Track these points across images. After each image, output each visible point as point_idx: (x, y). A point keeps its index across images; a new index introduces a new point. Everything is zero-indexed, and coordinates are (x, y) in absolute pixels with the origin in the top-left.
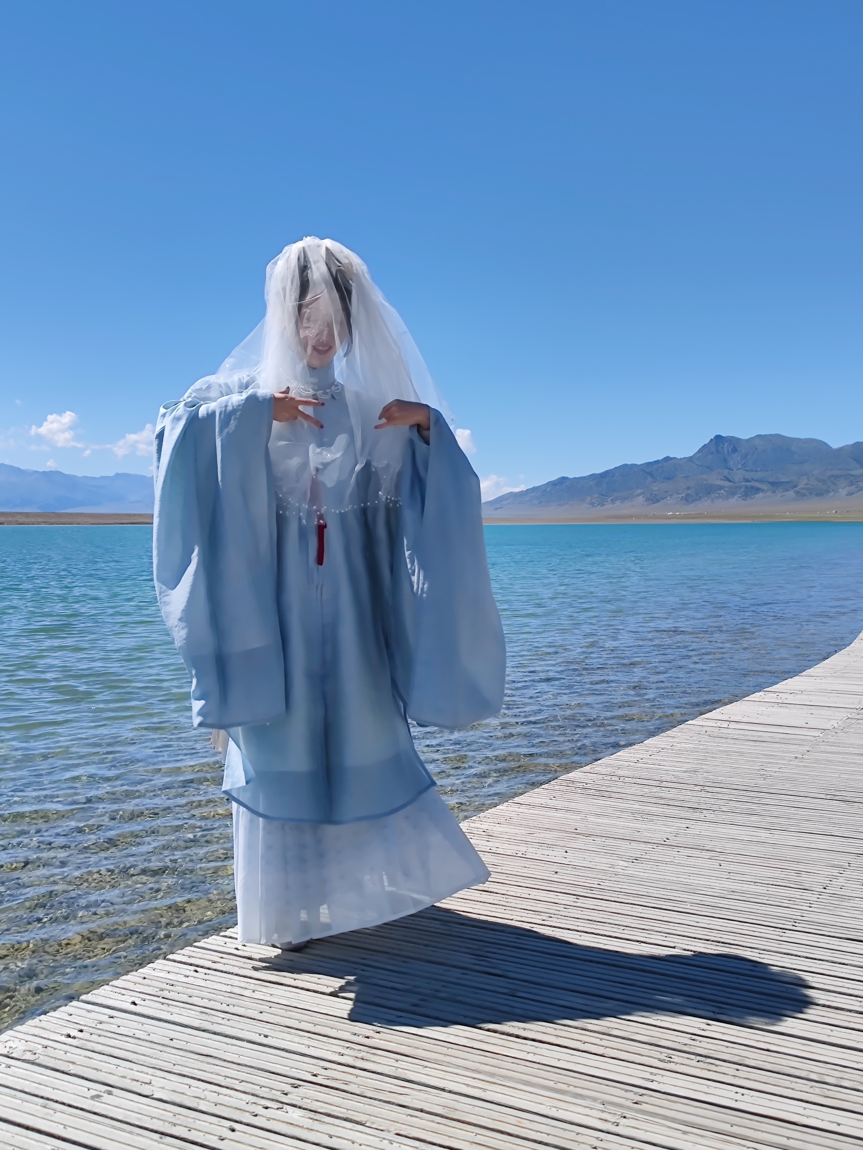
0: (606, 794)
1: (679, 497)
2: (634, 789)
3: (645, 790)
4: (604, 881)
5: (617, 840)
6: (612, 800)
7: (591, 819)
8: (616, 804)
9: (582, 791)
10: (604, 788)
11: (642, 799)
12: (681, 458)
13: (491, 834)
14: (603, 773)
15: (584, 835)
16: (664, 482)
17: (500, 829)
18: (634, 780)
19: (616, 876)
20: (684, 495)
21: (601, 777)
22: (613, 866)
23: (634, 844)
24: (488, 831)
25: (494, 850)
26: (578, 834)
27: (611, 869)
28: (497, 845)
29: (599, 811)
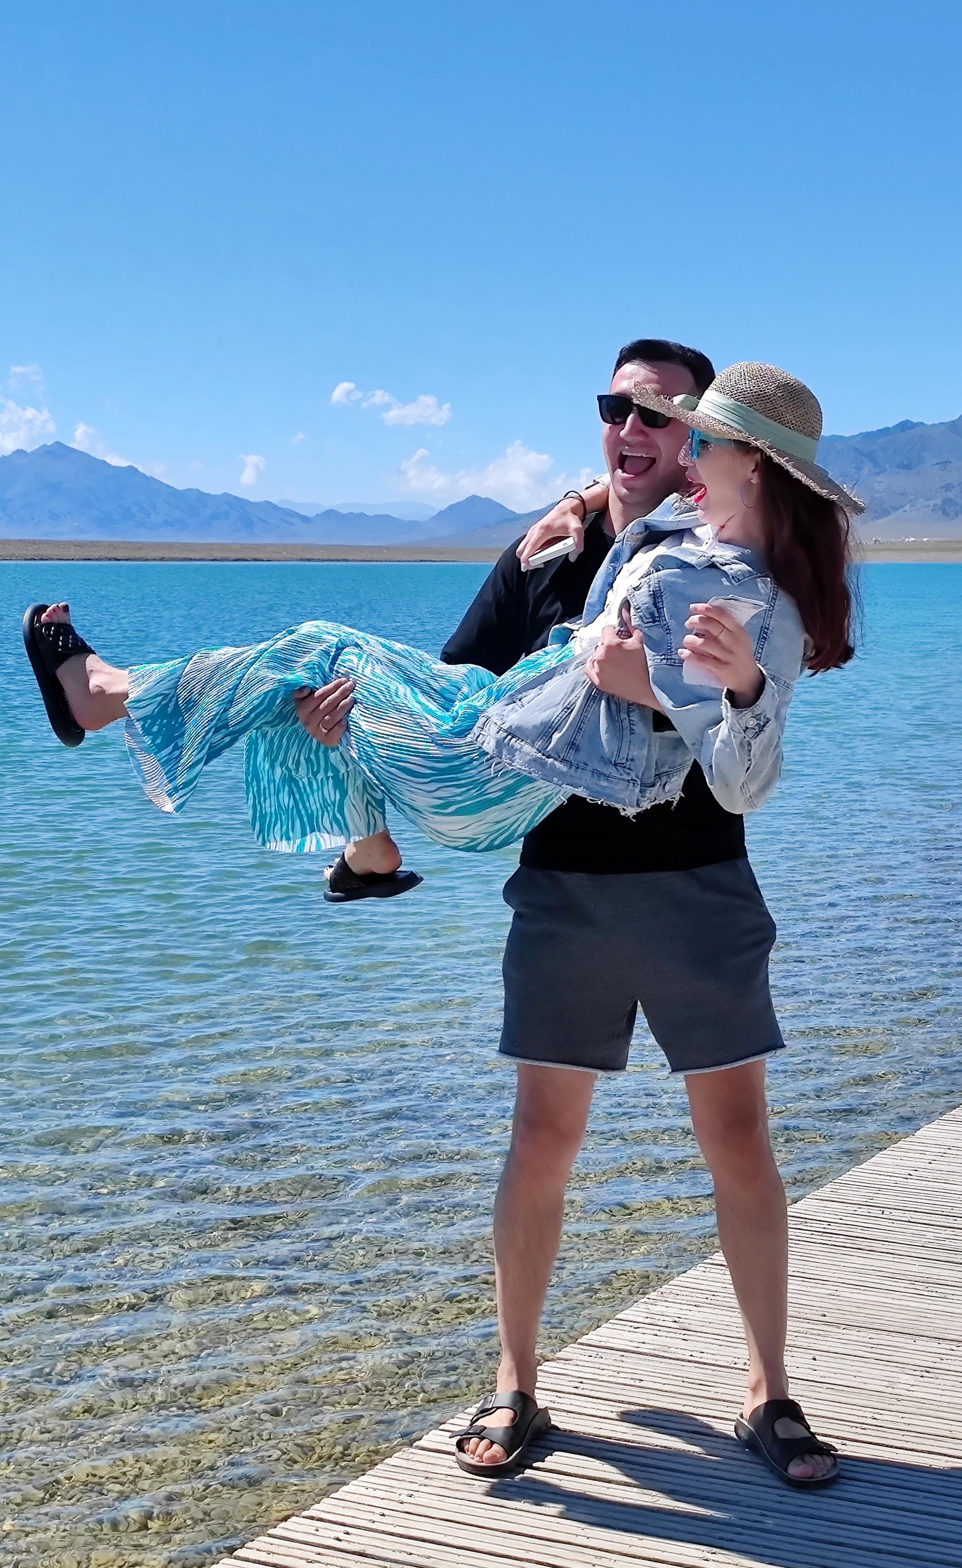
0: (864, 1244)
1: (928, 506)
2: (909, 1233)
3: (930, 1235)
4: (881, 1412)
5: (893, 1334)
6: (875, 1255)
7: (845, 1292)
8: (883, 1264)
9: (825, 1239)
10: (857, 1232)
11: (924, 1253)
12: (933, 425)
13: (686, 1326)
14: (856, 1200)
15: (837, 1325)
16: (898, 473)
17: (699, 1316)
18: (908, 1216)
19: (899, 1403)
20: (939, 502)
21: (851, 1209)
22: (891, 1384)
23: (920, 1342)
24: (681, 1320)
25: (698, 1357)
26: (827, 1323)
27: (890, 1390)
28: (700, 1347)
29: (856, 1278)
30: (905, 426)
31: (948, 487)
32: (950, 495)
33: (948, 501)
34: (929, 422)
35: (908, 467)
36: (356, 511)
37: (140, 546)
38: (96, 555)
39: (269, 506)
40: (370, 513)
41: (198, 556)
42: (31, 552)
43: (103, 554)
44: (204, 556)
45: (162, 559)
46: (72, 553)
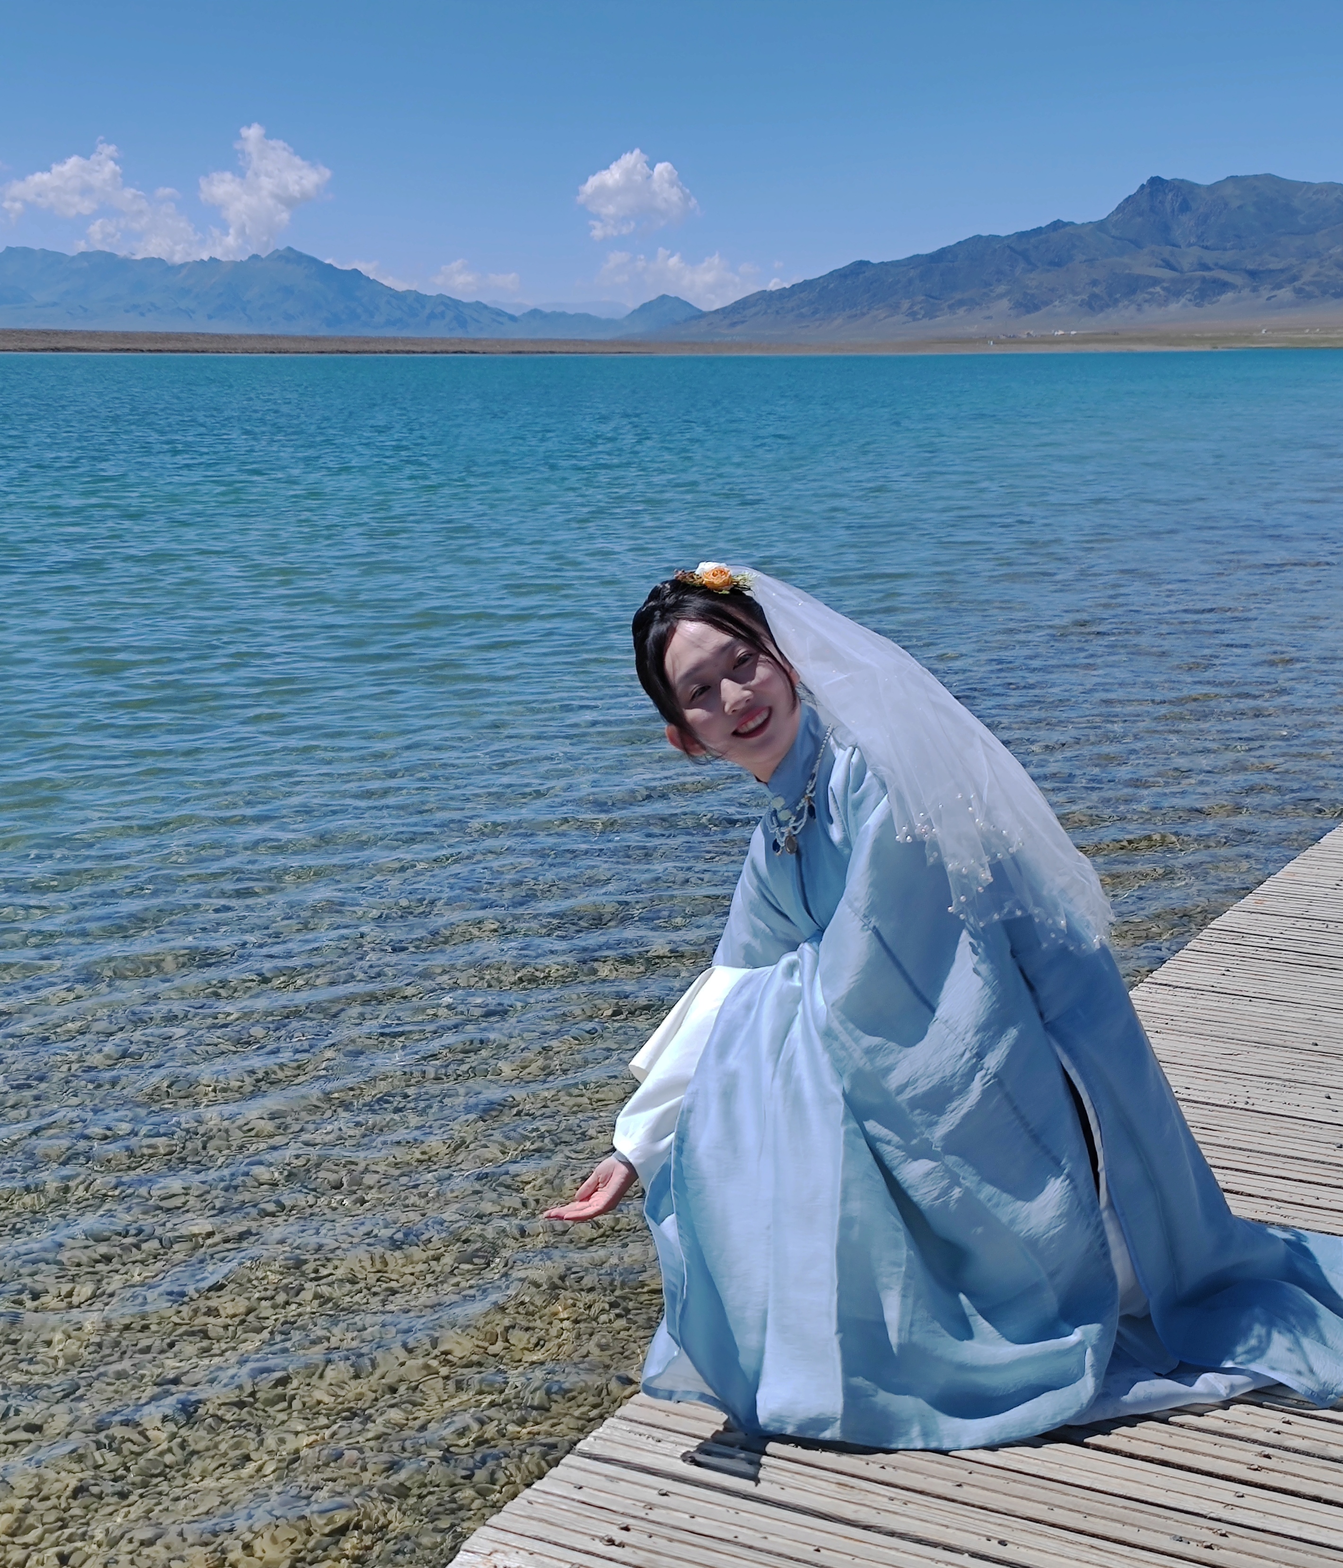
1: (1075, 301)
12: (1083, 224)
16: (1048, 271)
20: (1085, 297)
30: (1057, 225)
31: (1094, 283)
32: (1096, 290)
33: (1094, 296)
34: (1078, 221)
35: (1058, 265)
36: (559, 310)
37: (367, 340)
38: (329, 348)
39: (480, 307)
40: (571, 312)
41: (419, 349)
42: (270, 345)
43: (335, 347)
44: (425, 348)
45: (388, 352)
46: (307, 346)
